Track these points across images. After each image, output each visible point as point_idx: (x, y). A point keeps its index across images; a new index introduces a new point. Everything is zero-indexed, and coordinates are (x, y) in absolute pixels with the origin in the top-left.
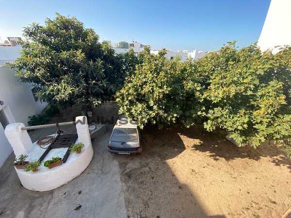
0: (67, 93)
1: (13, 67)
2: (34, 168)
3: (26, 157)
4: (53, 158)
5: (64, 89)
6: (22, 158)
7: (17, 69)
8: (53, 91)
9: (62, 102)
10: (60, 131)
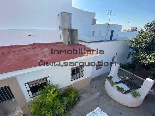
0: (150, 62)
1: (130, 41)
2: (113, 84)
3: (113, 78)
4: (121, 87)
5: (150, 59)
6: (111, 77)
7: (131, 42)
8: (142, 57)
9: (144, 65)
10: (132, 78)
